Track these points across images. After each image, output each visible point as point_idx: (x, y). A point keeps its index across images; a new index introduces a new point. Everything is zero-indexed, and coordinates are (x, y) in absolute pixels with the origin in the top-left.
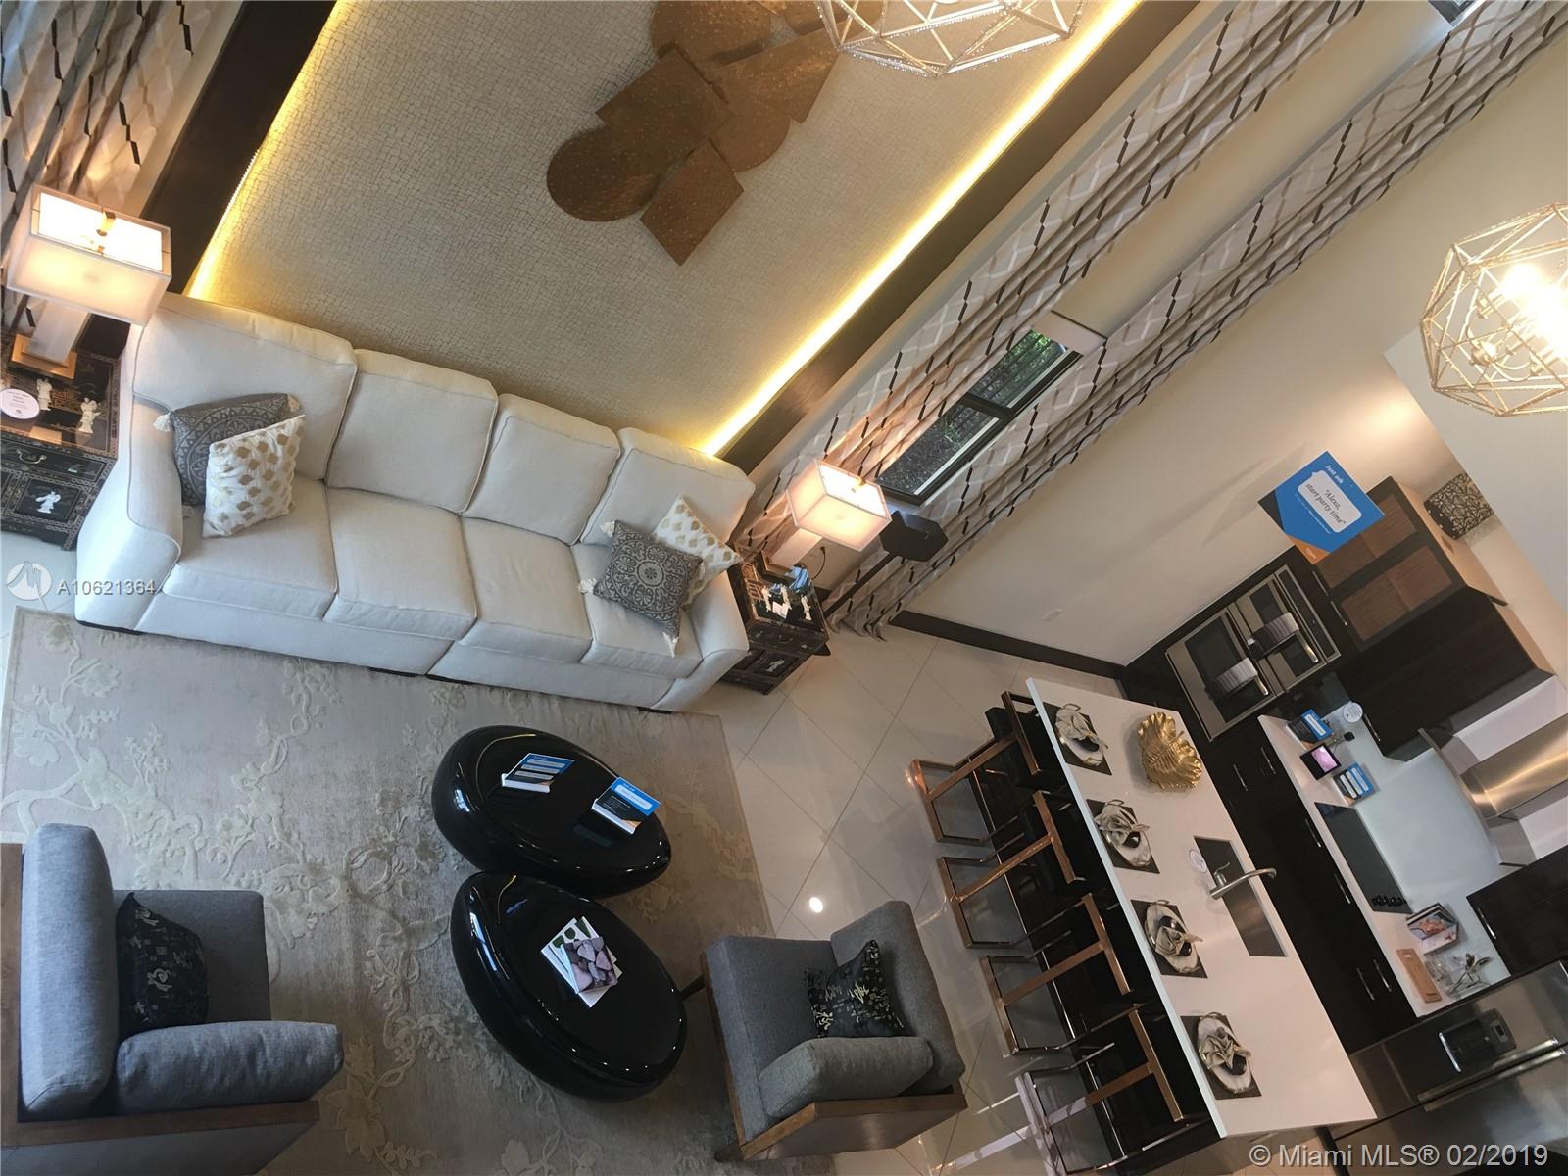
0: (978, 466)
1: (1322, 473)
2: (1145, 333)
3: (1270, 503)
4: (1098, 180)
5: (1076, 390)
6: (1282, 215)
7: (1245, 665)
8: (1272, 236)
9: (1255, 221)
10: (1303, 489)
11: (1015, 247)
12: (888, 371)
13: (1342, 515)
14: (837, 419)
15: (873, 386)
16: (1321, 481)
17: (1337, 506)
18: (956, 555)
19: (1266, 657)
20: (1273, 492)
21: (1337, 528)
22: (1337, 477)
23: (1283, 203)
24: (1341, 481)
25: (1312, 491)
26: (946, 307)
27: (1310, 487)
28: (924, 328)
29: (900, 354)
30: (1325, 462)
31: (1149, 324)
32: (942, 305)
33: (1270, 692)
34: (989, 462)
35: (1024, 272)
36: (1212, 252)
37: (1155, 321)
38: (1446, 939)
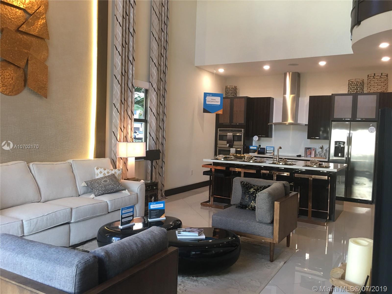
0: (150, 131)
1: (207, 97)
2: (155, 73)
3: (205, 111)
4: (120, 33)
5: (154, 96)
6: (157, 32)
7: (231, 150)
8: (159, 38)
9: (154, 36)
10: (207, 103)
11: (117, 60)
12: (115, 109)
13: (217, 101)
14: (113, 132)
15: (114, 117)
16: (208, 98)
17: (215, 100)
18: (163, 160)
19: (233, 145)
20: (203, 108)
21: (219, 103)
22: (210, 95)
23: (155, 29)
24: (211, 95)
25: (209, 101)
26: (114, 84)
27: (208, 101)
28: (114, 93)
29: (114, 104)
30: (206, 95)
31: (154, 71)
32: (113, 85)
33: (241, 149)
34: (151, 128)
35: (123, 65)
36: (152, 48)
37: (155, 70)
38: (313, 151)
